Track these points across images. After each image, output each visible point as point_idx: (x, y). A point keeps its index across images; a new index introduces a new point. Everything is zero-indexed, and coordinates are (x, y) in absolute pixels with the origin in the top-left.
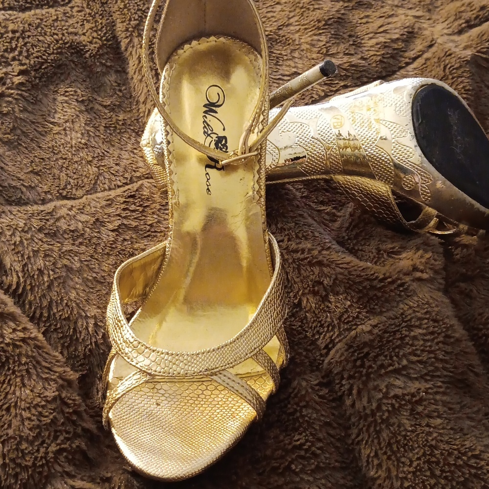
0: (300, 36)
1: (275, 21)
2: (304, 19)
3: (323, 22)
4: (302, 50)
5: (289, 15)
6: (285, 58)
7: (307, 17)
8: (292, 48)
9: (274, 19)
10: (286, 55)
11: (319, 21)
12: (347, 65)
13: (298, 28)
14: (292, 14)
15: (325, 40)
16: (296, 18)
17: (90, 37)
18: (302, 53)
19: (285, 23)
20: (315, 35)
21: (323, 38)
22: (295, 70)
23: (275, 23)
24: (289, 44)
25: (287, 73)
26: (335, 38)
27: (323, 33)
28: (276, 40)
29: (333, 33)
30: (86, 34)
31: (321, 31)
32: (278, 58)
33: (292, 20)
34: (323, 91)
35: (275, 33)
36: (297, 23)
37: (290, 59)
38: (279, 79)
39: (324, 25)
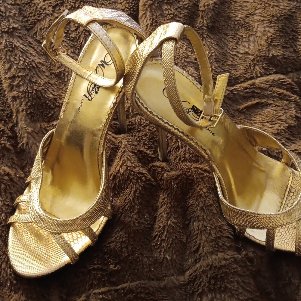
0: (258, 25)
1: (246, 10)
2: (265, 12)
3: (276, 18)
4: (257, 37)
5: (257, 7)
6: (244, 39)
7: (267, 11)
8: (251, 33)
9: (245, 8)
10: (245, 38)
11: (273, 16)
12: (280, 57)
13: (259, 18)
14: (259, 6)
15: (273, 32)
16: (260, 10)
17: (124, 6)
18: (256, 38)
19: (252, 13)
20: (268, 26)
21: (272, 30)
22: (247, 50)
23: (245, 12)
24: (250, 30)
25: (242, 52)
26: (280, 31)
27: (273, 26)
28: (242, 25)
29: (280, 27)
30: (122, 3)
31: (272, 25)
32: (239, 39)
33: (257, 11)
34: (260, 73)
35: (243, 19)
36: (260, 15)
37: (247, 42)
38: (235, 55)
39: (276, 20)
